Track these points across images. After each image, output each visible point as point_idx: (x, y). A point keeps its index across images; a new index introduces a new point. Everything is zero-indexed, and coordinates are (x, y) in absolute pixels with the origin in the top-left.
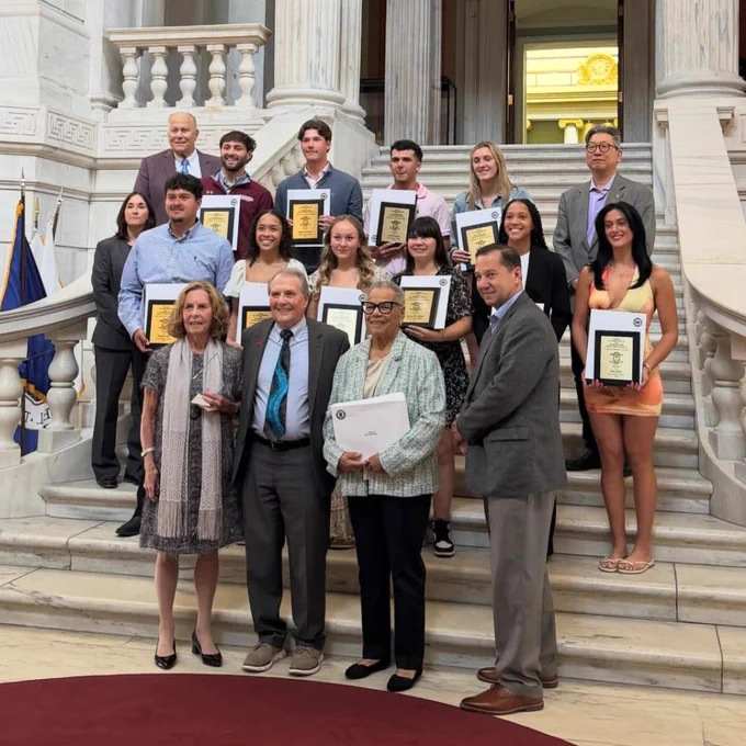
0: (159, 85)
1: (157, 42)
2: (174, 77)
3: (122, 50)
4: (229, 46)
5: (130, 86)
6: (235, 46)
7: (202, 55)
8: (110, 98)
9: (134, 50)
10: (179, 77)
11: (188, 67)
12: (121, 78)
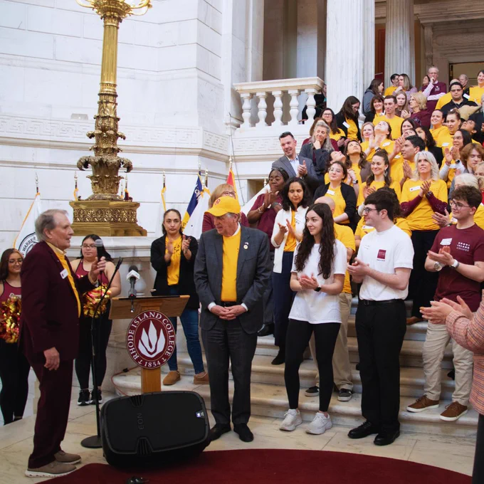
0: (262, 114)
1: (261, 90)
2: (270, 110)
3: (242, 96)
4: (300, 91)
5: (246, 115)
6: (304, 90)
7: (286, 97)
8: (236, 122)
9: (248, 95)
10: (273, 109)
11: (278, 103)
12: (241, 111)
